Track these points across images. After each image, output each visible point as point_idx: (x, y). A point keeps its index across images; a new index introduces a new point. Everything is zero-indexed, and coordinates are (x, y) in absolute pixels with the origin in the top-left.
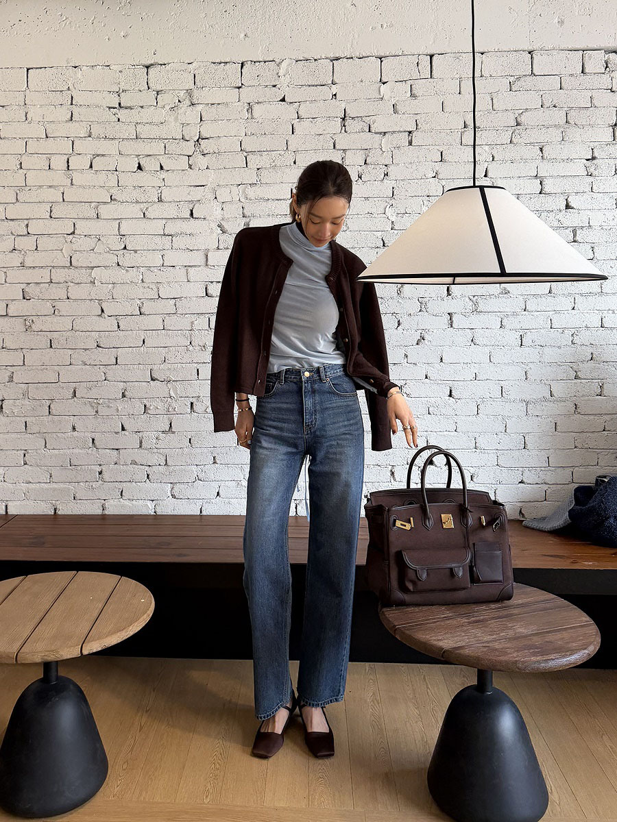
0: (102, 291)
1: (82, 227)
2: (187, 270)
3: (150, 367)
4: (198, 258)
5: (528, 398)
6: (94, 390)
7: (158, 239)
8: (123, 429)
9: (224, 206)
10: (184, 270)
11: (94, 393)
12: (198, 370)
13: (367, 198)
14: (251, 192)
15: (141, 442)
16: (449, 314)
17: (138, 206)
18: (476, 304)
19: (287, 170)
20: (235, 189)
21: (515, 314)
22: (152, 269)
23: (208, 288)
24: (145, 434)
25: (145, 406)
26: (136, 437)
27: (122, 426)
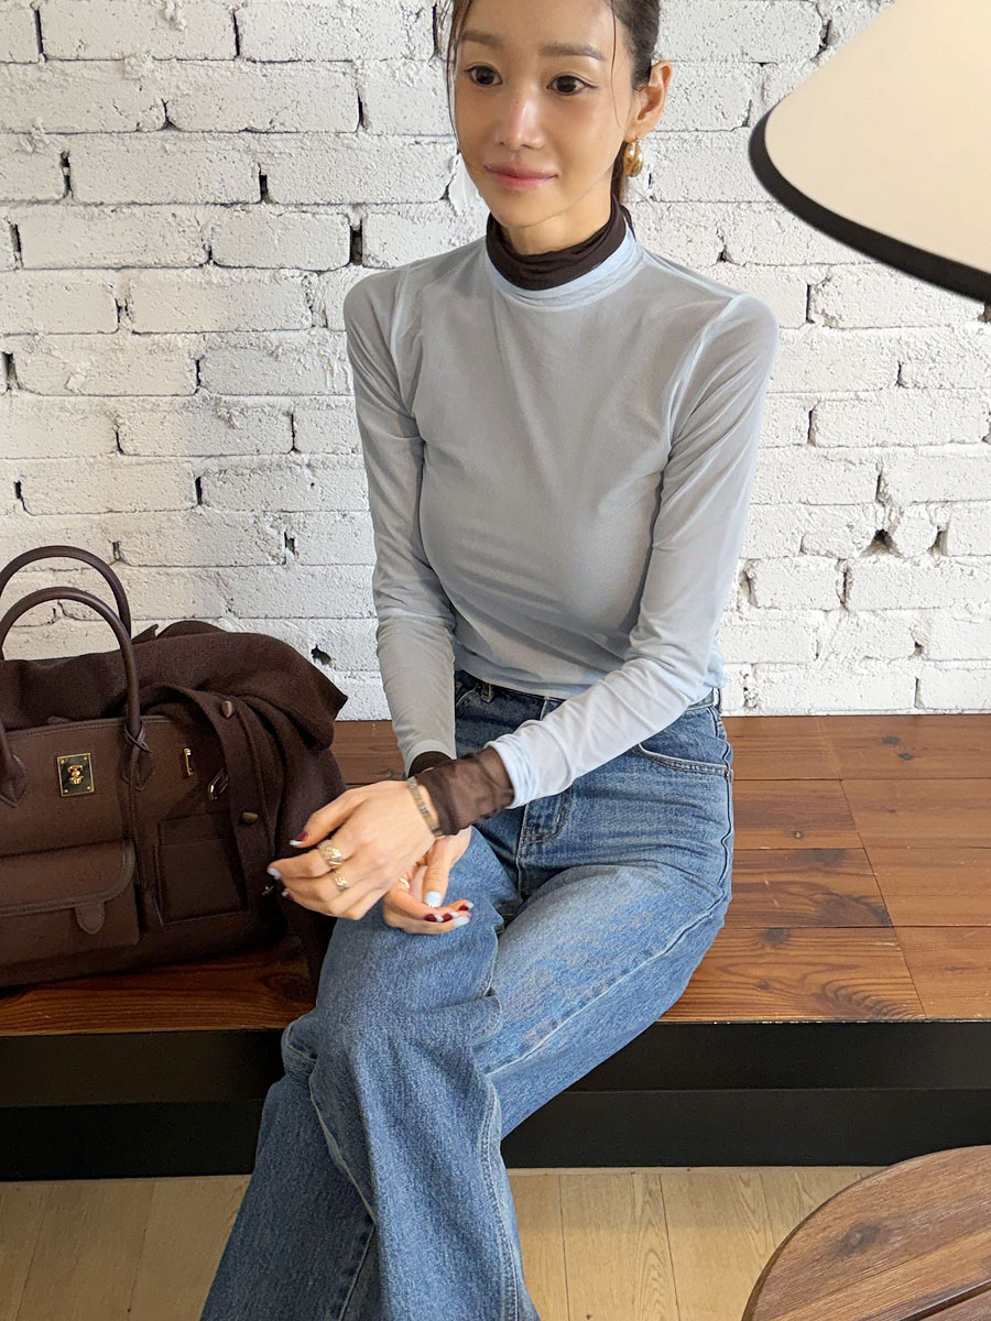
12: (15, 230)
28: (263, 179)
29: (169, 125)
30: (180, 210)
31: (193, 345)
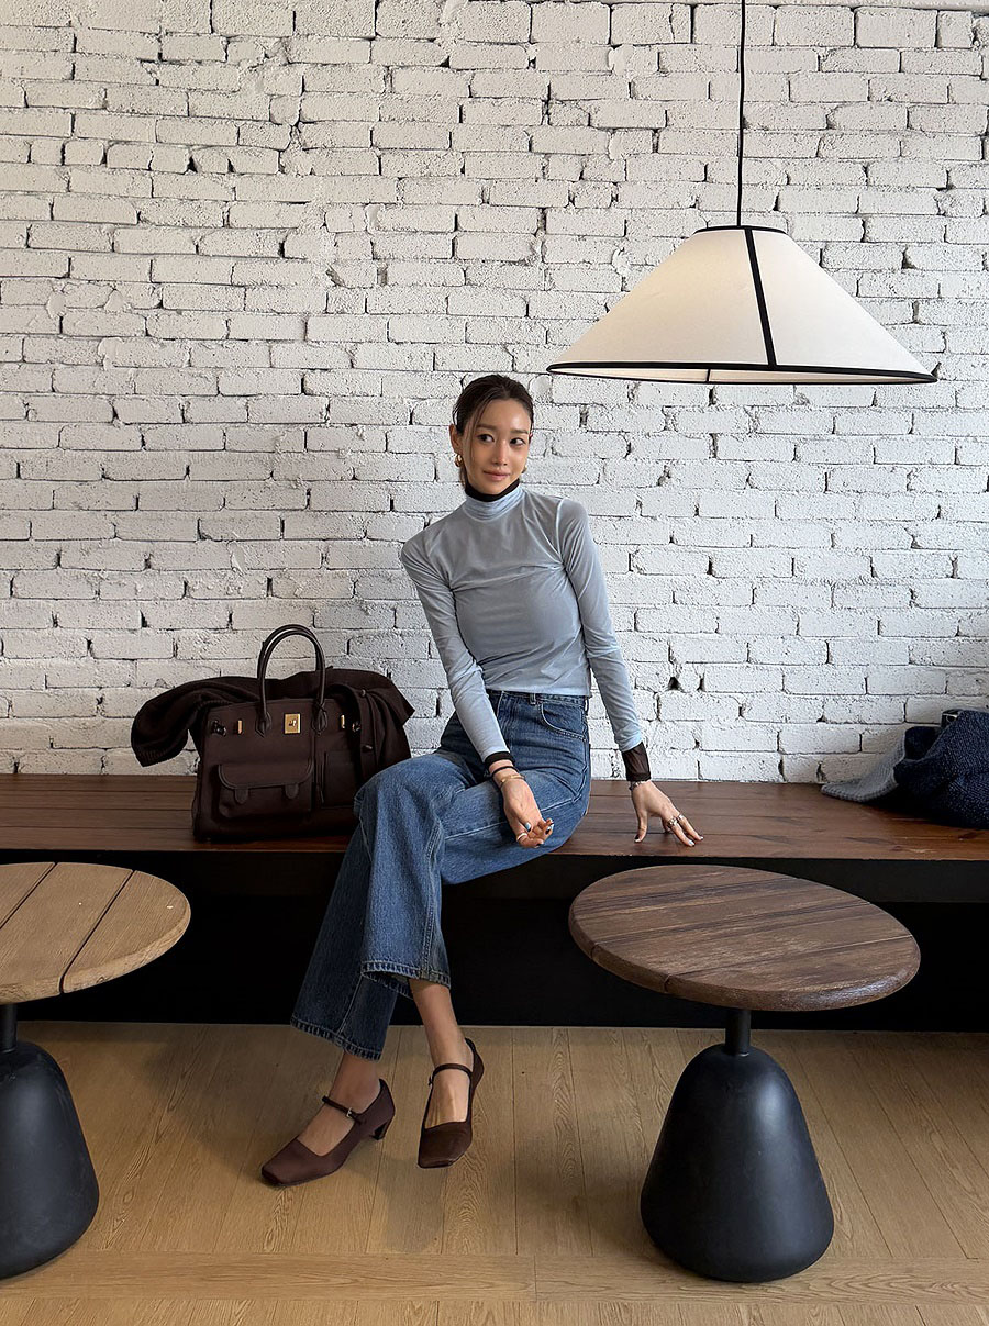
0: (114, 380)
1: (83, 266)
2: (270, 347)
3: (197, 515)
4: (292, 328)
5: (835, 578)
6: (94, 555)
7: (220, 293)
8: (144, 624)
9: (339, 239)
10: (264, 348)
11: (93, 560)
12: (282, 522)
13: (582, 237)
14: (388, 218)
15: (176, 648)
16: (711, 435)
17: (186, 234)
18: (755, 420)
19: (450, 184)
20: (358, 211)
21: (817, 438)
22: (207, 343)
23: (306, 379)
24: (183, 634)
25: (186, 584)
26: (168, 638)
27: (143, 619)
28: (392, 502)
29: (354, 478)
30: (355, 514)
31: (355, 575)
